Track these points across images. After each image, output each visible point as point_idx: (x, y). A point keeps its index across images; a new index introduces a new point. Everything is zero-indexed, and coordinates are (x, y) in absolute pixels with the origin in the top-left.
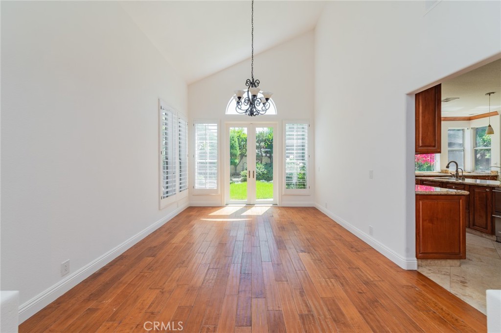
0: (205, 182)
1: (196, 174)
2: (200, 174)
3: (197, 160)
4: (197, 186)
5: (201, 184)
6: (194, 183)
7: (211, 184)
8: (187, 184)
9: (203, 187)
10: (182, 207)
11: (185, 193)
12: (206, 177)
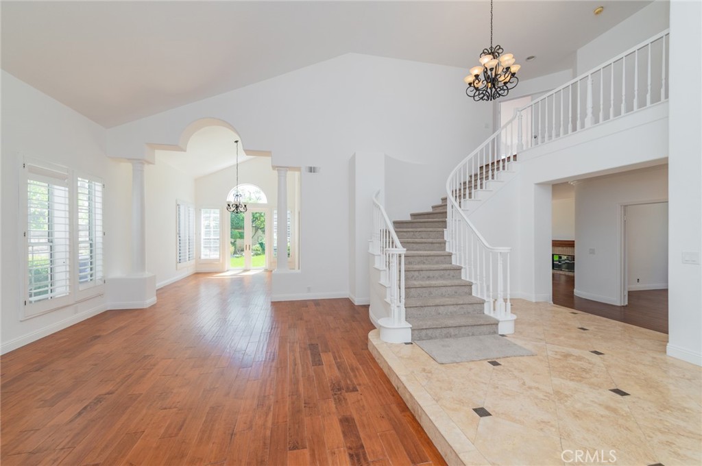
0: (209, 254)
1: (202, 248)
2: (205, 247)
3: (203, 237)
4: (203, 257)
5: (206, 255)
6: (200, 254)
7: (215, 255)
8: (195, 255)
9: (207, 257)
10: (191, 271)
11: (193, 262)
12: (210, 250)
